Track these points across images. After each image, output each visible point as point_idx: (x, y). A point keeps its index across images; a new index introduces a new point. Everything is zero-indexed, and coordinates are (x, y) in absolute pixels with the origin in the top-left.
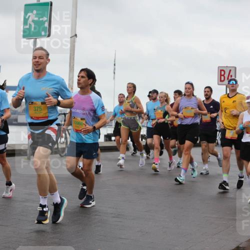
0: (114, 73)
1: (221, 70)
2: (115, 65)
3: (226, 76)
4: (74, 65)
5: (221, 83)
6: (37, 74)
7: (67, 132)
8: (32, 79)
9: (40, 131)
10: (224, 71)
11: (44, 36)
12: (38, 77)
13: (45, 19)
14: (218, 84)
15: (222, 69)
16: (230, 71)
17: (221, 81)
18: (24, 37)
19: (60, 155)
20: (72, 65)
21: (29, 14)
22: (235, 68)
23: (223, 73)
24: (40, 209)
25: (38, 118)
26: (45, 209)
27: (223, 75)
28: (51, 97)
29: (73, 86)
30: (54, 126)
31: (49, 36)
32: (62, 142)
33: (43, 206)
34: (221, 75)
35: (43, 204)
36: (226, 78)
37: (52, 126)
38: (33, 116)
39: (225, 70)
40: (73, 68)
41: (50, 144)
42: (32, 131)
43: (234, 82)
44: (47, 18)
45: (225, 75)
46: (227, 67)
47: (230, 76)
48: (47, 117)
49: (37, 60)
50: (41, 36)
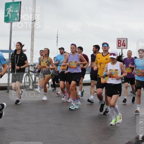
0: (57, 42)
1: (119, 40)
2: (57, 37)
3: (122, 43)
4: (34, 38)
5: (119, 48)
7: (30, 77)
10: (120, 40)
11: (16, 21)
13: (17, 11)
14: (117, 48)
15: (119, 39)
16: (124, 40)
17: (119, 46)
18: (5, 21)
19: (26, 90)
20: (33, 38)
21: (8, 9)
22: (127, 39)
23: (120, 42)
27: (120, 43)
29: (33, 50)
31: (19, 21)
32: (27, 82)
34: (119, 43)
36: (122, 45)
40: (33, 39)
43: (106, 45)
44: (18, 10)
45: (121, 43)
46: (122, 38)
50: (15, 21)
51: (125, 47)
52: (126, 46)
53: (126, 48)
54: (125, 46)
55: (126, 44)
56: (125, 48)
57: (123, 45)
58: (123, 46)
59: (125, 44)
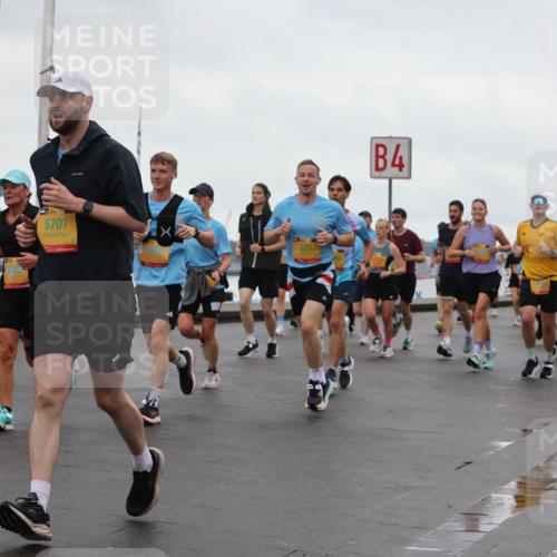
1: (378, 146)
2: (139, 134)
3: (389, 157)
5: (377, 174)
6: (304, 198)
8: (297, 205)
9: (308, 279)
10: (384, 147)
12: (307, 203)
14: (372, 177)
15: (379, 142)
16: (398, 146)
17: (377, 169)
22: (410, 140)
23: (381, 151)
24: (310, 387)
25: (306, 261)
26: (317, 387)
27: (383, 157)
28: (325, 232)
30: (328, 273)
33: (314, 383)
34: (378, 157)
35: (314, 379)
36: (389, 164)
37: (326, 273)
38: (298, 257)
39: (387, 145)
41: (324, 298)
42: (296, 278)
43: (542, 202)
45: (387, 157)
46: (391, 137)
47: (398, 159)
48: (319, 260)
49: (306, 178)
51: (401, 170)
52: (405, 169)
53: (406, 175)
54: (401, 166)
55: (405, 162)
56: (401, 174)
57: (393, 165)
58: (396, 169)
59: (401, 158)
